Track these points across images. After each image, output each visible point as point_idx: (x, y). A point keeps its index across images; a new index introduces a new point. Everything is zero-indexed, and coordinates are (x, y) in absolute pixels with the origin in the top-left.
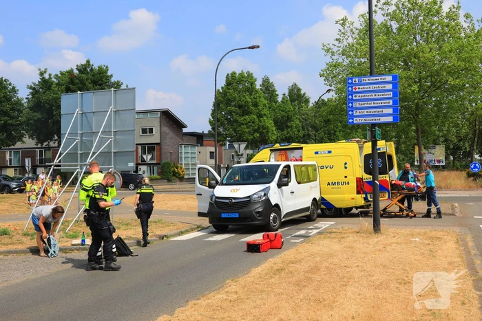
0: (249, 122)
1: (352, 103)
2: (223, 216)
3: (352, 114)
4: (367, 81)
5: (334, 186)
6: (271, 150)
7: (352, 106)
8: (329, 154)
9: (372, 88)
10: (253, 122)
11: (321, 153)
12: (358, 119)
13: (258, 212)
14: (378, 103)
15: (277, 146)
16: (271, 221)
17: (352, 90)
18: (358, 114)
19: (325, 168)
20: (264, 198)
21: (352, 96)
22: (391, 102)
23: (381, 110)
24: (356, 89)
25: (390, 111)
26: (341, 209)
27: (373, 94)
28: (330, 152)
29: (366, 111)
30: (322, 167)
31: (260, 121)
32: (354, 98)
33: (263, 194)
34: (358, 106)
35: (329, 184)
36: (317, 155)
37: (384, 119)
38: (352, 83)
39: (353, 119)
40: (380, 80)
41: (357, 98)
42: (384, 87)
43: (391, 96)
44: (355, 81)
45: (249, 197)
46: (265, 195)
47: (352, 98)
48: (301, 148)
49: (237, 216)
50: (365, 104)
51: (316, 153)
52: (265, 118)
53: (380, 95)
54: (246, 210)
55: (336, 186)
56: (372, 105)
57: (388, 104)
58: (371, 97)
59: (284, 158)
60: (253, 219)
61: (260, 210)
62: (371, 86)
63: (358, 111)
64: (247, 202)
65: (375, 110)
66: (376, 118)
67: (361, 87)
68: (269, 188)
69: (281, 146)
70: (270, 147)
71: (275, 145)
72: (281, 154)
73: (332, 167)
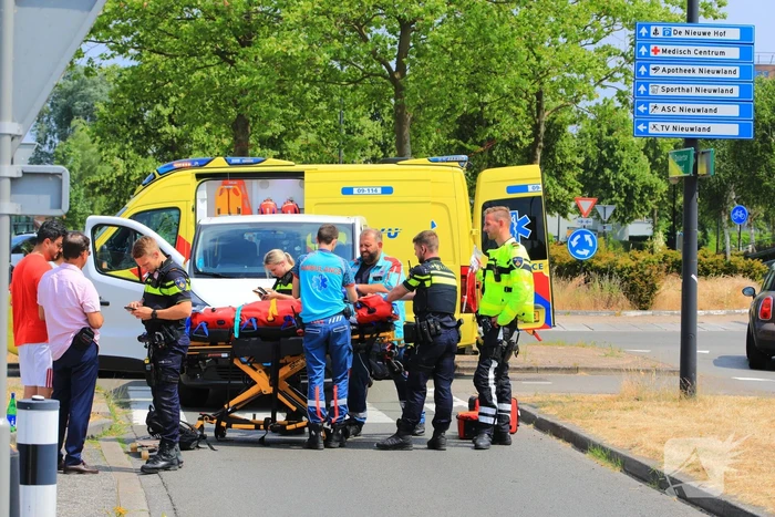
1: (647, 86)
3: (646, 112)
4: (683, 36)
6: (199, 176)
7: (646, 93)
8: (386, 197)
9: (693, 51)
11: (361, 190)
12: (659, 125)
14: (707, 90)
15: (219, 164)
17: (647, 54)
18: (658, 112)
21: (647, 67)
22: (736, 89)
23: (713, 107)
24: (656, 51)
25: (734, 110)
27: (697, 68)
28: (387, 190)
29: (678, 106)
32: (652, 73)
34: (660, 93)
36: (348, 198)
37: (718, 130)
38: (648, 35)
39: (646, 124)
40: (712, 37)
41: (660, 73)
42: (723, 53)
43: (737, 76)
44: (656, 32)
47: (647, 74)
48: (299, 175)
50: (676, 90)
51: (347, 191)
53: (711, 71)
56: (694, 93)
57: (729, 95)
58: (691, 75)
59: (236, 202)
62: (692, 48)
63: (660, 106)
65: (700, 106)
66: (702, 125)
67: (669, 48)
69: (231, 165)
70: (196, 167)
71: (211, 161)
72: (228, 190)
73: (396, 234)
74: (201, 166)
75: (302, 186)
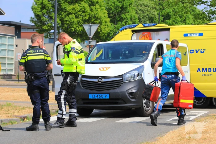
0: (79, 11)
2: (90, 97)
5: (205, 73)
6: (133, 31)
8: (201, 37)
10: (84, 12)
11: (191, 35)
13: (131, 94)
15: (140, 26)
16: (144, 105)
19: (195, 52)
20: (138, 78)
26: (211, 98)
28: (201, 34)
30: (192, 52)
31: (91, 10)
33: (136, 74)
35: (199, 70)
36: (186, 38)
45: (121, 76)
46: (138, 75)
49: (108, 97)
51: (186, 35)
52: (97, 6)
54: (117, 90)
55: (208, 73)
60: (125, 100)
61: (134, 91)
64: (119, 82)
68: (142, 67)
69: (145, 27)
70: (132, 28)
71: (137, 25)
72: (144, 36)
73: (204, 51)
74: (134, 27)
75: (169, 34)
